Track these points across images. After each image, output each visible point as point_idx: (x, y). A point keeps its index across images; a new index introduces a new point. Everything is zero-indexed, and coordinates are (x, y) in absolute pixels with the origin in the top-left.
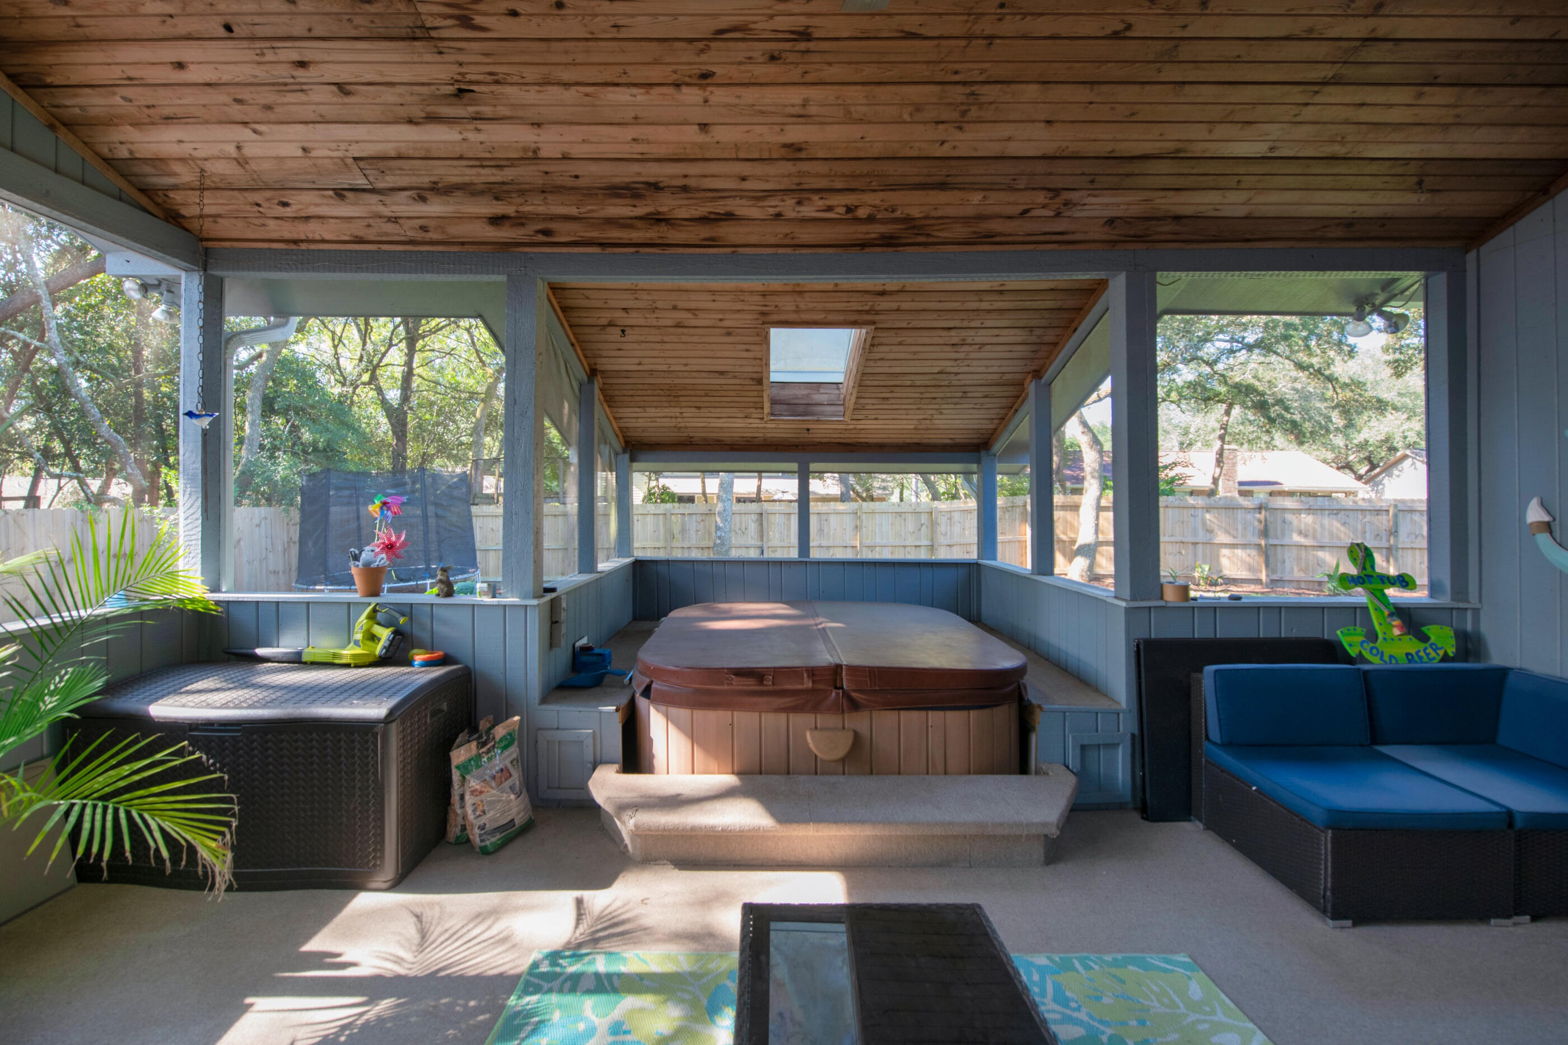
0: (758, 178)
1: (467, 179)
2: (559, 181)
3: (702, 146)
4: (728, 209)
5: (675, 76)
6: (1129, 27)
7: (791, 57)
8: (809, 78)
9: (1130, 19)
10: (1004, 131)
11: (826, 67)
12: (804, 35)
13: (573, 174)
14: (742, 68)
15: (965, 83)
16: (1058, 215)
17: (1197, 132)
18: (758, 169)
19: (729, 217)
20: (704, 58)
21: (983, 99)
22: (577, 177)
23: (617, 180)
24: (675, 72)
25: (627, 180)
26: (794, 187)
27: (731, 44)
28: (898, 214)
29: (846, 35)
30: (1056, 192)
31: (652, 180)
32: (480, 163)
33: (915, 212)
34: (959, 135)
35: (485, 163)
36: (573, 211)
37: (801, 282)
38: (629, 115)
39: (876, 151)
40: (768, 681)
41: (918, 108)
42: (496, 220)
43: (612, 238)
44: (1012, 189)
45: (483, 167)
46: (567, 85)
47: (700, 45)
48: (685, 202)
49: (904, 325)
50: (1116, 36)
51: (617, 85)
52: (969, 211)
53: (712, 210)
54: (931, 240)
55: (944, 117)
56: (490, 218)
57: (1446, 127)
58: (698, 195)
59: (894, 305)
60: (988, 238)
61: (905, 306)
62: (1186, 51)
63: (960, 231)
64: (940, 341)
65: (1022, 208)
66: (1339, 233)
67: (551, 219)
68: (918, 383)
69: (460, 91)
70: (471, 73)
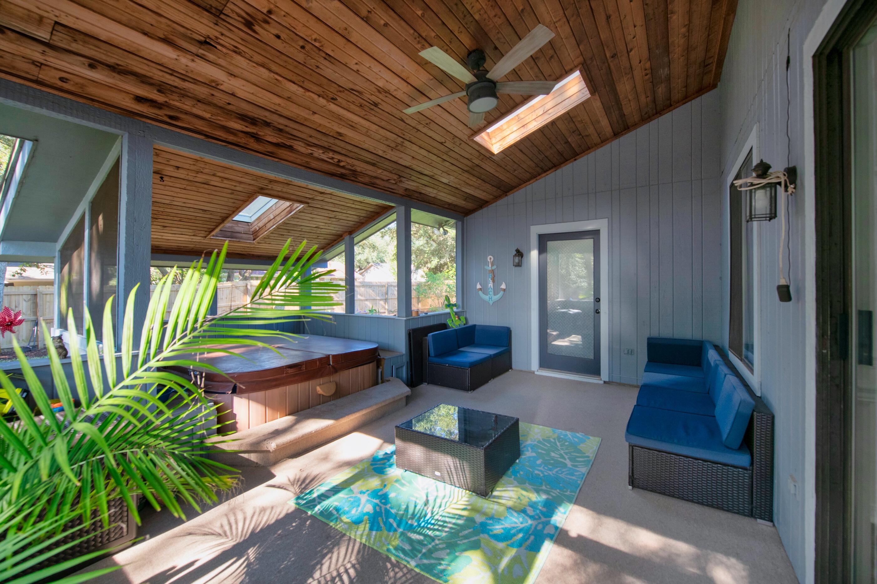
0: (316, 138)
1: (149, 74)
2: (215, 101)
3: (306, 119)
4: (292, 144)
5: (322, 93)
6: (445, 142)
7: (366, 108)
8: (366, 117)
9: (447, 141)
10: (402, 155)
11: (373, 116)
12: (376, 105)
13: (228, 102)
14: (349, 103)
15: (404, 139)
16: (395, 184)
17: (439, 172)
18: (319, 136)
19: (290, 148)
20: (339, 94)
21: (404, 144)
22: (229, 104)
23: (250, 114)
24: (323, 92)
25: (256, 116)
26: (327, 147)
27: (352, 95)
28: (353, 168)
29: (387, 111)
30: (400, 176)
31: (269, 121)
32: (172, 72)
33: (359, 169)
34: (390, 152)
35: (175, 74)
36: (207, 116)
37: (293, 180)
38: (287, 95)
39: (366, 146)
41: (387, 139)
42: (139, 99)
43: (216, 135)
44: (391, 172)
45: (171, 75)
46: (270, 70)
47: (341, 89)
48: (276, 135)
49: (319, 206)
50: (441, 143)
51: (294, 83)
52: (374, 174)
53: (284, 142)
54: (356, 180)
55: (391, 145)
56: (137, 97)
58: (285, 135)
59: (322, 198)
60: (373, 185)
61: (327, 200)
62: (451, 153)
63: (367, 180)
64: (327, 215)
65: (388, 178)
66: (446, 206)
67: (186, 113)
68: (304, 230)
69: (206, 43)
70: (224, 40)
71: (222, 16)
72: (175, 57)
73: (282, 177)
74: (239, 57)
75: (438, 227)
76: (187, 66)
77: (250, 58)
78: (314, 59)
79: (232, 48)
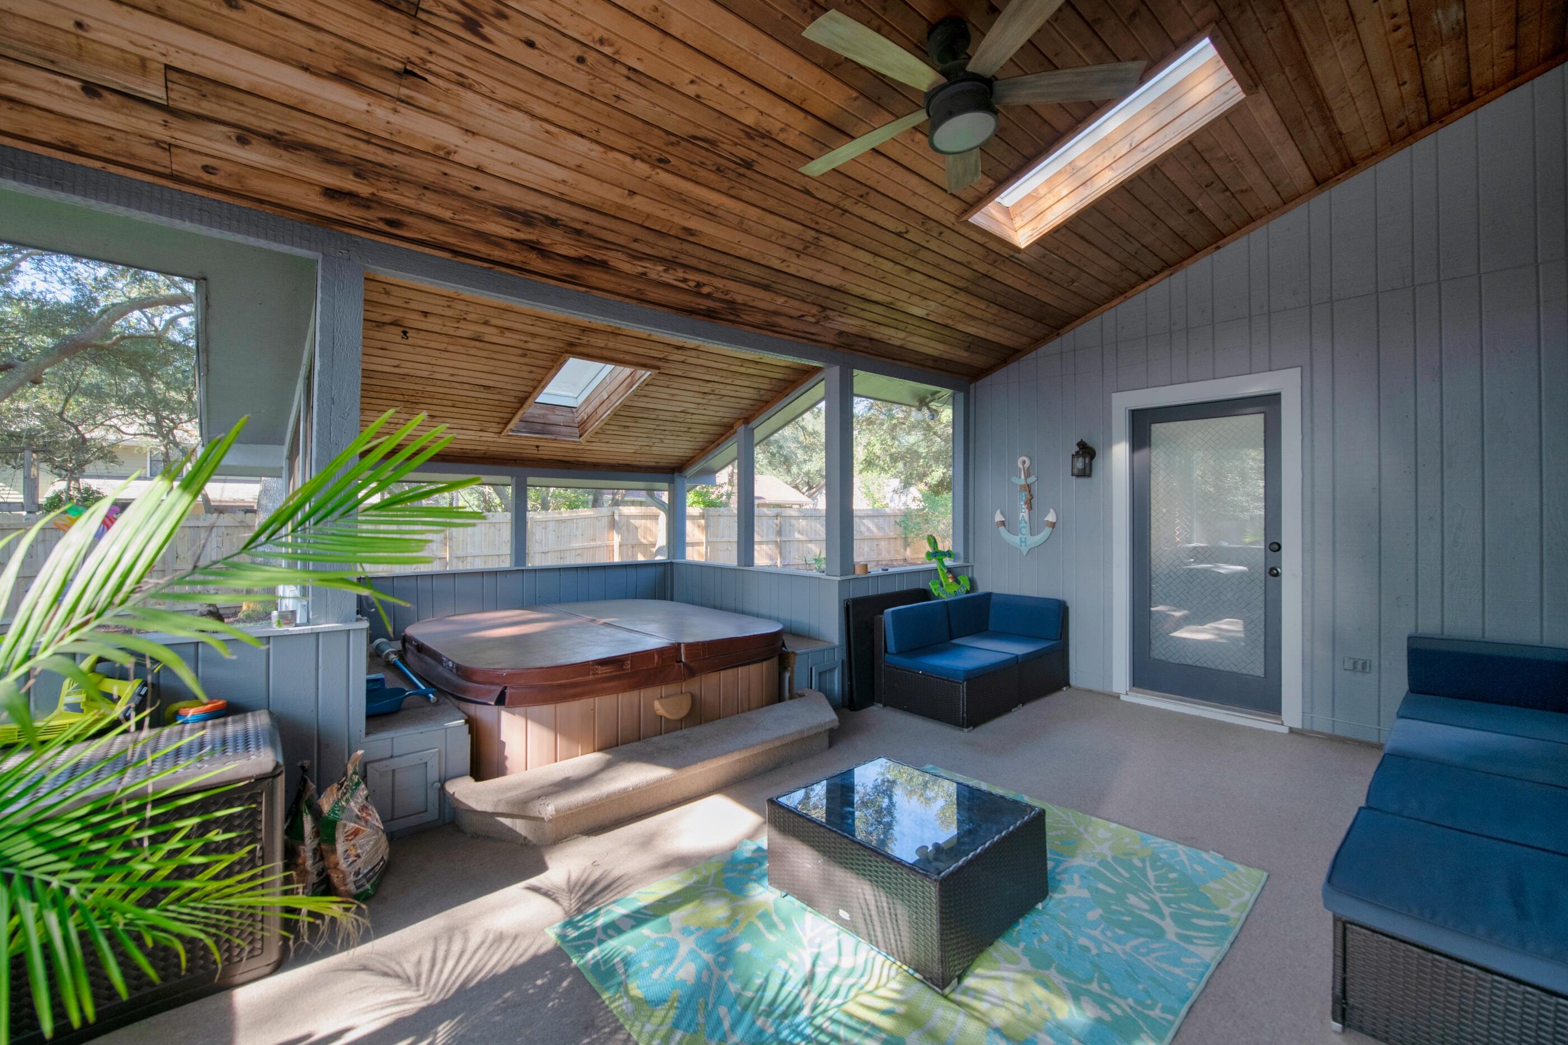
0: (647, 243)
1: (333, 145)
2: (453, 185)
3: (620, 207)
4: (605, 258)
5: (638, 151)
6: (907, 232)
7: (730, 174)
8: (732, 192)
9: (909, 228)
10: (820, 265)
11: (747, 189)
12: (748, 165)
13: (474, 185)
14: (693, 167)
15: (817, 231)
16: (817, 323)
17: (904, 296)
18: (651, 238)
19: (602, 265)
20: (670, 149)
21: (821, 243)
22: (477, 188)
23: (518, 205)
24: (640, 148)
25: (529, 208)
26: (670, 258)
27: (696, 148)
28: (727, 297)
29: (773, 175)
30: (824, 308)
31: (553, 216)
32: (369, 138)
33: (739, 299)
34: (796, 261)
35: (374, 141)
36: (447, 215)
37: (623, 327)
38: (573, 161)
39: (743, 252)
40: (628, 665)
41: (784, 235)
42: (331, 193)
43: (469, 249)
44: (803, 301)
45: (368, 142)
46: (533, 116)
47: (673, 139)
48: (573, 242)
49: (679, 373)
50: (899, 235)
51: (582, 136)
52: (772, 307)
53: (590, 255)
54: (738, 319)
55: (794, 246)
56: (327, 189)
57: (989, 323)
58: (587, 240)
59: (682, 358)
60: (771, 327)
61: (690, 360)
62: (922, 254)
63: (759, 318)
64: (697, 389)
65: (800, 313)
67: (411, 213)
68: (661, 417)
69: (407, 72)
70: (436, 64)
71: (422, 15)
72: (366, 107)
73: (599, 321)
74: (470, 95)
75: (917, 404)
76: (388, 123)
77: (491, 95)
78: (607, 82)
79: (454, 77)
